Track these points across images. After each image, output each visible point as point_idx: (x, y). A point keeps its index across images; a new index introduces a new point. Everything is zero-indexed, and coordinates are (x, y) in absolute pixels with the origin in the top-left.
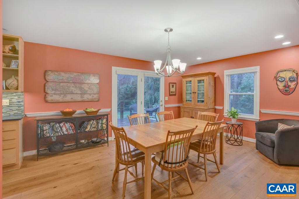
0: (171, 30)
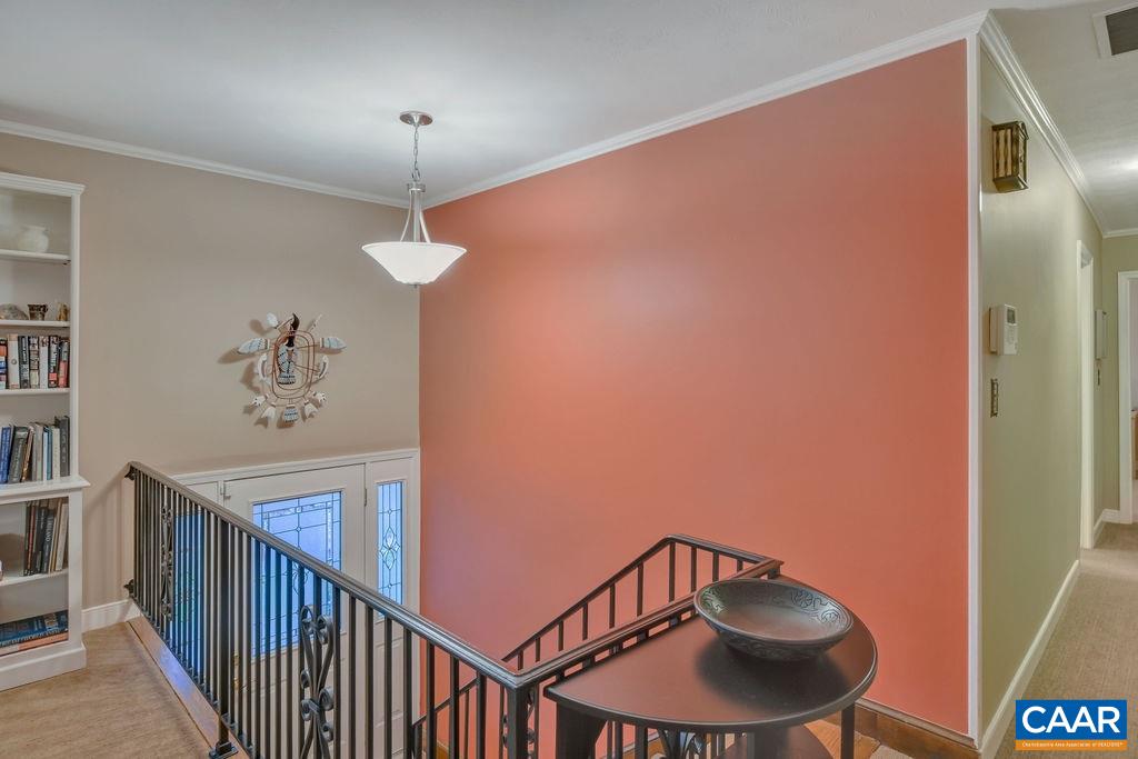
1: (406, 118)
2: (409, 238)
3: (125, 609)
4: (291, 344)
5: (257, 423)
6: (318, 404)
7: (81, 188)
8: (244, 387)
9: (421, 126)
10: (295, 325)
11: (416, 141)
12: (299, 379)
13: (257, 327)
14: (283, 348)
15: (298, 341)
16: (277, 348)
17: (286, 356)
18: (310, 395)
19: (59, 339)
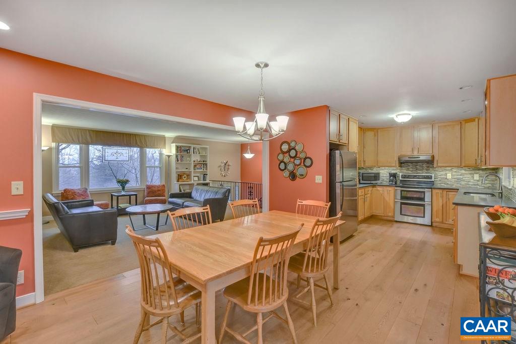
0: (266, 65)
7: (209, 146)
10: (227, 162)
12: (226, 170)
13: (222, 163)
15: (227, 164)
17: (225, 166)
18: (228, 172)
19: (206, 164)
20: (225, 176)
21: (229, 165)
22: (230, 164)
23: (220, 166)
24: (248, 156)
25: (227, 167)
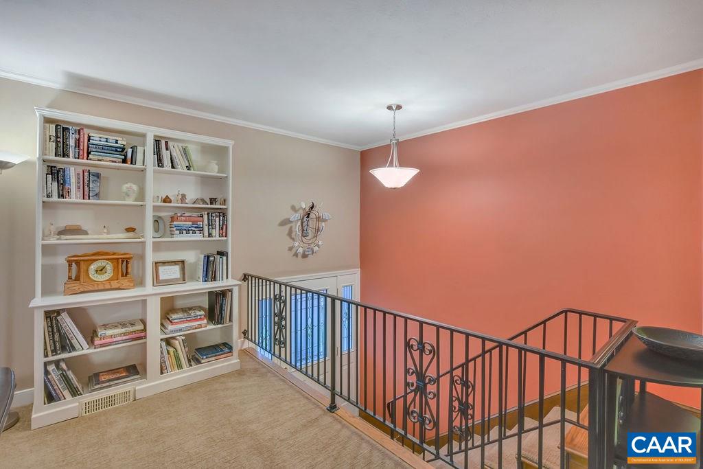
1: (390, 108)
2: (391, 165)
3: (243, 343)
4: (308, 217)
5: (294, 255)
6: (318, 246)
7: (233, 142)
8: (288, 238)
9: (397, 111)
10: (312, 208)
11: (394, 118)
12: (311, 234)
13: (294, 208)
14: (305, 219)
15: (312, 216)
16: (303, 219)
17: (306, 222)
18: (316, 242)
19: (223, 214)
20: (305, 256)
21: (318, 219)
22: (326, 215)
23: (285, 222)
24: (393, 177)
25: (312, 223)
